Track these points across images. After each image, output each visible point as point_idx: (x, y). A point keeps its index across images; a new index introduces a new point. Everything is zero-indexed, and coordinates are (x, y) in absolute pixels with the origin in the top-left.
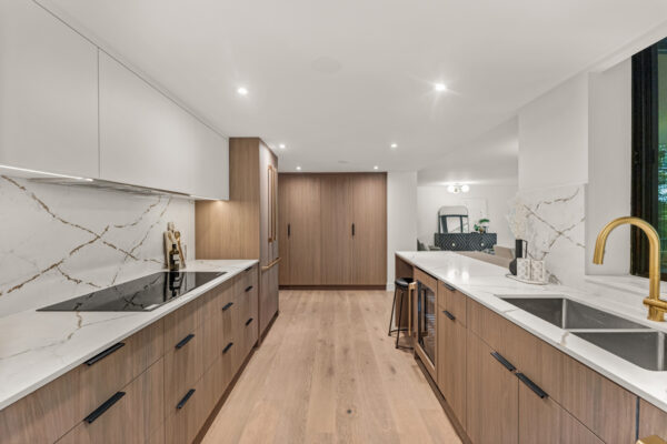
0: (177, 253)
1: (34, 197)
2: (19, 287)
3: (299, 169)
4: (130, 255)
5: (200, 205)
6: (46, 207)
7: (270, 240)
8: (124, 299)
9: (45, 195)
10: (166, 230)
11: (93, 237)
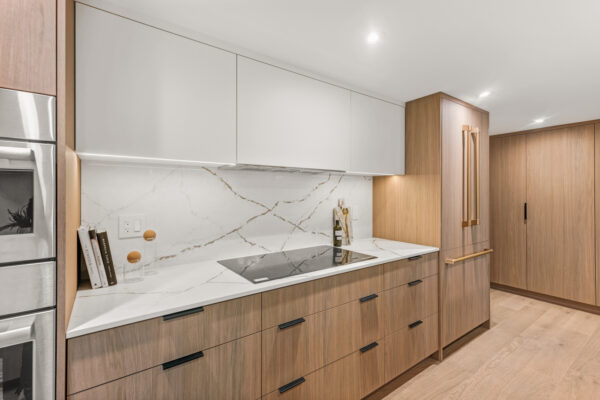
0: (340, 229)
1: (222, 181)
2: (212, 242)
3: (539, 122)
4: (298, 227)
5: (377, 180)
6: (230, 187)
7: (465, 224)
8: (292, 264)
9: (230, 179)
10: (335, 205)
11: (265, 210)
